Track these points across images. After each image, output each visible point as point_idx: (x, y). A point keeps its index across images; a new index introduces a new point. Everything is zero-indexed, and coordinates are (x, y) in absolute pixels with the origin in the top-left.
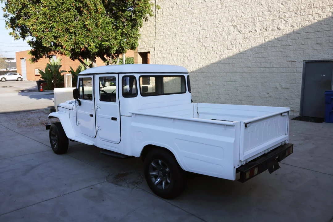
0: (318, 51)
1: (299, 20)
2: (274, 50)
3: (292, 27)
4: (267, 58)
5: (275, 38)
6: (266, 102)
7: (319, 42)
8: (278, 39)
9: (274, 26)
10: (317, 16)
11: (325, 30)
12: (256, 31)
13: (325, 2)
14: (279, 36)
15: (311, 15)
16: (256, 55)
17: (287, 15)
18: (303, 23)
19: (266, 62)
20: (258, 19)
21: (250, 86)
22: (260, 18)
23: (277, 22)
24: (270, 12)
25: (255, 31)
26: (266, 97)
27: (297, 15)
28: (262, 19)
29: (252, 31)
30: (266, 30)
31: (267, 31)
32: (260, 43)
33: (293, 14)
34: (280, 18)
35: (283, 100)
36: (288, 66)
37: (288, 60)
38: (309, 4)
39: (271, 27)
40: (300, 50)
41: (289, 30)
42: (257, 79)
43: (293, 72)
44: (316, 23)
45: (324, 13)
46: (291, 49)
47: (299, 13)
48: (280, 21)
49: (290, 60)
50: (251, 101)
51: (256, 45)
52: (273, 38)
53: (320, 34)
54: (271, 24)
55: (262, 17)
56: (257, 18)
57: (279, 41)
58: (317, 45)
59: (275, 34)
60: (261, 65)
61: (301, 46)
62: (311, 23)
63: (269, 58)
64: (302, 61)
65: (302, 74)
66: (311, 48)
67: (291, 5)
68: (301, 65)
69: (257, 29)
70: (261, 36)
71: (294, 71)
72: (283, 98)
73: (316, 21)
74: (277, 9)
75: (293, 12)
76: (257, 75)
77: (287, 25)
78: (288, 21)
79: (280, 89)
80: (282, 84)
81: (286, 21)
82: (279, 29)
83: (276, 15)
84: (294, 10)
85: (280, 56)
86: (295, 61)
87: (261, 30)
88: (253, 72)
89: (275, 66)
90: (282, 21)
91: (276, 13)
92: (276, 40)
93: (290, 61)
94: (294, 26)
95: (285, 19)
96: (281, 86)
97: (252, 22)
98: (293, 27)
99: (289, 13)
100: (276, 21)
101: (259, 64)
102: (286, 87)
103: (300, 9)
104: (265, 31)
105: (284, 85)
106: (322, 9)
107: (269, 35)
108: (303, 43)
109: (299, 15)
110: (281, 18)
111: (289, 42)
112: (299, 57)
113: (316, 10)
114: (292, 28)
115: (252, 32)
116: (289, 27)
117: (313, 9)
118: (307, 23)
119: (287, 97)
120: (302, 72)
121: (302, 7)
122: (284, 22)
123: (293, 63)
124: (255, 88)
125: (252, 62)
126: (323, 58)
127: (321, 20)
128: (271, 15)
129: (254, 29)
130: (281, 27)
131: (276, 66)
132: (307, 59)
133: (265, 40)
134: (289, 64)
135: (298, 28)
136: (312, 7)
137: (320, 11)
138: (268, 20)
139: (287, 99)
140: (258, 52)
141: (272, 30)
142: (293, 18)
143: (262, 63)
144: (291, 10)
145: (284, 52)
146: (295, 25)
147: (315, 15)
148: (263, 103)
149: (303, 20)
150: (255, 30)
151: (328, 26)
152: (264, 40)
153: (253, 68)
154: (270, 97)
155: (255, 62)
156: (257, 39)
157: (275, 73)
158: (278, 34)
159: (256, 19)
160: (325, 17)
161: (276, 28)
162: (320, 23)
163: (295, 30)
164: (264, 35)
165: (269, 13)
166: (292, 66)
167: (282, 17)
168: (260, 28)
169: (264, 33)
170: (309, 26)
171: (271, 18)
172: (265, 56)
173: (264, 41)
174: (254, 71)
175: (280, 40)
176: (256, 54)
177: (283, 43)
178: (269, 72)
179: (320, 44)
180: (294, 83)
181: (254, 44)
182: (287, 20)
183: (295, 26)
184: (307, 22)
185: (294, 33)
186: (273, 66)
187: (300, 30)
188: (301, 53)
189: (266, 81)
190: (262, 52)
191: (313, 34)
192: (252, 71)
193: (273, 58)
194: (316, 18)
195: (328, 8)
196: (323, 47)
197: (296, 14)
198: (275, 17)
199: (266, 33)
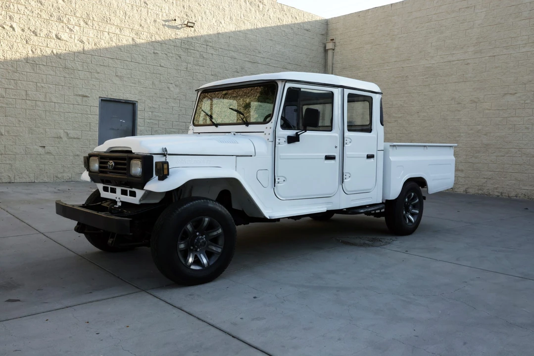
0: (118, 87)
1: (91, 35)
2: (52, 73)
3: (80, 41)
4: (38, 84)
5: (52, 52)
6: (41, 163)
7: (119, 74)
8: (58, 56)
9: (50, 31)
10: (115, 38)
11: (125, 59)
12: (14, 29)
13: (123, 22)
14: (60, 51)
15: (107, 33)
16: (17, 75)
17: (72, 19)
18: (96, 41)
19: (37, 91)
20: (16, 8)
21: (3, 134)
22: (22, 8)
23: (55, 26)
24: (41, 4)
25: (11, 29)
26: (40, 154)
27: (87, 26)
28: (26, 10)
29: (4, 26)
30: (34, 32)
31: (36, 35)
32: (24, 54)
33: (82, 23)
34: (60, 20)
35: (71, 158)
36: (77, 102)
37: (76, 93)
38: (104, 17)
39: (45, 32)
40: (94, 80)
41: (76, 46)
42: (20, 121)
43: (85, 113)
44: (114, 47)
45: (124, 37)
46: (81, 77)
47: (90, 23)
48: (60, 26)
49: (80, 93)
50: (8, 162)
51: (14, 57)
52: (49, 52)
53: (120, 63)
54: (44, 25)
55: (24, 7)
56: (15, 5)
57: (60, 58)
58: (117, 78)
59: (51, 44)
60: (26, 94)
61: (96, 75)
62: (107, 46)
63: (43, 85)
64: (98, 97)
65: (98, 116)
66: (109, 81)
67: (77, 6)
68: (97, 103)
69: (14, 25)
70: (25, 42)
71: (87, 111)
72: (72, 155)
73: (114, 44)
74: (55, 5)
75: (81, 19)
76: (20, 114)
77: (73, 36)
78: (73, 30)
79: (65, 139)
80: (69, 132)
81: (71, 30)
82: (59, 39)
83: (54, 13)
84: (83, 17)
85: (63, 84)
86: (89, 97)
87: (23, 30)
88: (10, 106)
89: (54, 100)
90: (64, 27)
91: (52, 10)
92: (54, 57)
93: (80, 96)
94: (84, 41)
95: (70, 26)
96: (68, 135)
97: (4, 9)
98: (82, 42)
99: (74, 18)
100: (54, 24)
101: (24, 93)
102: (76, 137)
103: (91, 18)
104: (32, 34)
105: (72, 133)
106: (120, 29)
107: (40, 44)
108: (99, 71)
109: (91, 27)
110: (63, 22)
111: (78, 65)
112: (93, 91)
113: (114, 28)
114: (80, 43)
115: (4, 28)
116: (76, 41)
117: (110, 25)
118: (103, 44)
119: (78, 153)
120: (98, 113)
121: (94, 16)
122: (68, 30)
123: (85, 99)
124: (14, 137)
125: (6, 86)
126: (125, 97)
127: (120, 44)
128: (44, 11)
129: (10, 25)
130: (63, 37)
131: (57, 100)
132: (105, 95)
133: (34, 50)
134: (79, 99)
135: (90, 48)
136: (109, 22)
137: (118, 31)
138: (39, 16)
139: (78, 155)
140: (18, 69)
141: (47, 36)
142: (82, 28)
143: (29, 92)
144: (78, 15)
145: (70, 79)
146: (85, 39)
147: (113, 35)
148: (34, 165)
149: (97, 36)
150: (11, 27)
151: (129, 55)
152: (32, 50)
153: (10, 100)
154: (48, 153)
155: (13, 88)
156: (15, 44)
157: (55, 112)
158: (58, 46)
159: (12, 6)
160: (125, 42)
161: (54, 37)
162: (119, 48)
163: (86, 49)
164: (32, 42)
165: (39, 5)
166: (84, 104)
167: (65, 21)
168: (22, 26)
169: (32, 37)
170: (106, 49)
171: (44, 15)
172: (34, 80)
173: (30, 52)
174: (12, 104)
175: (62, 57)
176: (16, 72)
177: (67, 64)
178: (44, 109)
179: (121, 78)
180: (87, 130)
181: (8, 52)
182: (72, 28)
183: (86, 43)
184: (103, 41)
185: (84, 52)
186: (50, 99)
187: (93, 50)
188: (96, 86)
189: (39, 125)
190: (28, 71)
191: (111, 61)
192: (7, 104)
193: (51, 86)
194: (114, 40)
195: (128, 31)
196: (124, 82)
197: (87, 24)
198: (51, 16)
199: (33, 37)
